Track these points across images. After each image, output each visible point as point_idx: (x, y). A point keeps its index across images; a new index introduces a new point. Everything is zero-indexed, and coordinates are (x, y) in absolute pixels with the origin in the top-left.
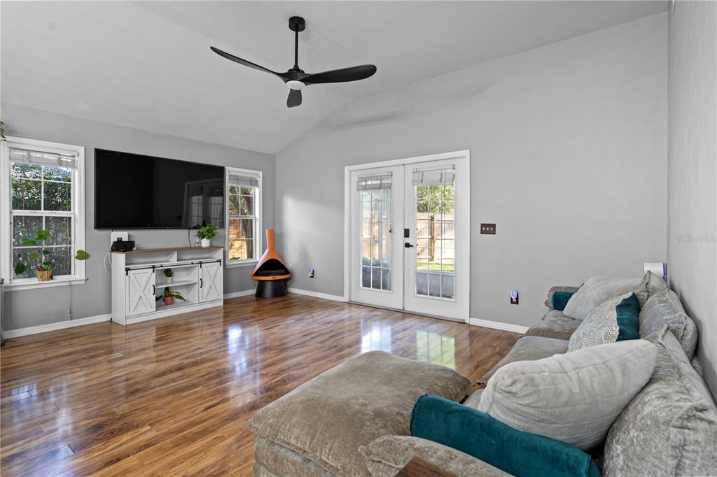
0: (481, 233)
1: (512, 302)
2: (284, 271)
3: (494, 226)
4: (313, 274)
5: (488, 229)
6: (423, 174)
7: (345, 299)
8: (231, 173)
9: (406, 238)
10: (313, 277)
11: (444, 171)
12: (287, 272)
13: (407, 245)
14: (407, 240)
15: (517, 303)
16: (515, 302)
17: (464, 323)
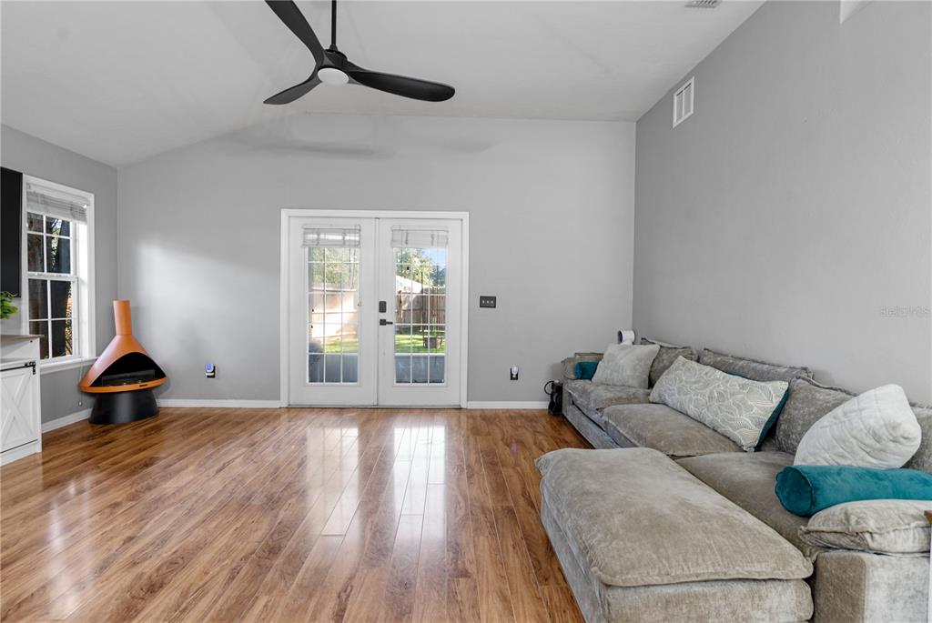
0: (481, 306)
1: (512, 378)
2: (152, 372)
3: (494, 299)
4: (214, 371)
5: (488, 302)
6: (407, 234)
7: (283, 403)
8: (33, 189)
9: (381, 314)
10: (213, 377)
11: (435, 233)
12: (159, 374)
13: (383, 322)
14: (383, 316)
15: (517, 378)
16: (514, 378)
17: (460, 409)
